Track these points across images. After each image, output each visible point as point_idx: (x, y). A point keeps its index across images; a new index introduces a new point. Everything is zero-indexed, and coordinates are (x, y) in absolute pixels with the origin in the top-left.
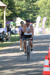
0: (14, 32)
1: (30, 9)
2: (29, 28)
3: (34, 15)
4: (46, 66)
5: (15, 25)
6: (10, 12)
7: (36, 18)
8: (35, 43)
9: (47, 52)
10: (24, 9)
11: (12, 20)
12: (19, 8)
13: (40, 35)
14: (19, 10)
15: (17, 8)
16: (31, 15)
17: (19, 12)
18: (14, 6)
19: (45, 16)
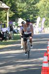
1: (31, 11)
2: (29, 27)
3: (34, 16)
4: (45, 62)
5: (17, 25)
9: (46, 49)
10: (25, 11)
12: (21, 9)
13: (39, 34)
15: (19, 10)
16: (31, 16)
17: (21, 13)
18: (16, 8)
19: (44, 17)
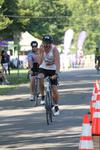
0: (15, 64)
1: (51, 14)
3: (59, 27)
4: (85, 138)
5: (17, 48)
6: (8, 21)
7: (63, 34)
8: (62, 87)
9: (88, 107)
10: (37, 14)
11: (11, 39)
12: (28, 11)
13: (72, 69)
14: (27, 15)
15: (22, 12)
16: (53, 27)
17: (27, 20)
18: (17, 8)
19: (83, 29)
